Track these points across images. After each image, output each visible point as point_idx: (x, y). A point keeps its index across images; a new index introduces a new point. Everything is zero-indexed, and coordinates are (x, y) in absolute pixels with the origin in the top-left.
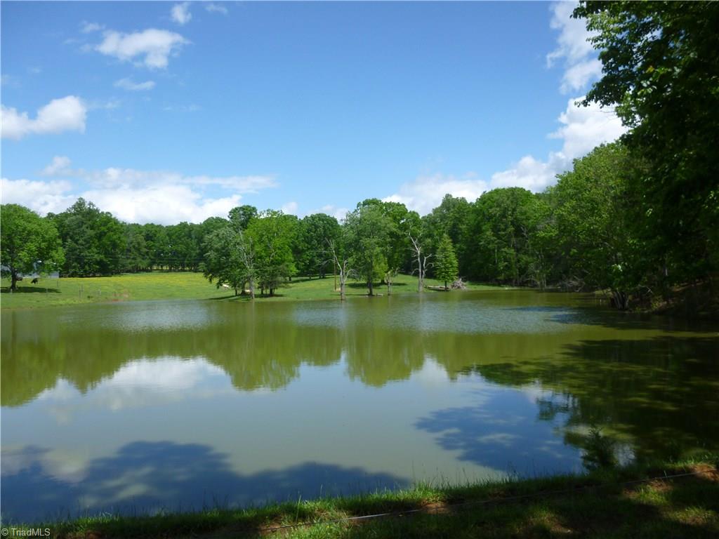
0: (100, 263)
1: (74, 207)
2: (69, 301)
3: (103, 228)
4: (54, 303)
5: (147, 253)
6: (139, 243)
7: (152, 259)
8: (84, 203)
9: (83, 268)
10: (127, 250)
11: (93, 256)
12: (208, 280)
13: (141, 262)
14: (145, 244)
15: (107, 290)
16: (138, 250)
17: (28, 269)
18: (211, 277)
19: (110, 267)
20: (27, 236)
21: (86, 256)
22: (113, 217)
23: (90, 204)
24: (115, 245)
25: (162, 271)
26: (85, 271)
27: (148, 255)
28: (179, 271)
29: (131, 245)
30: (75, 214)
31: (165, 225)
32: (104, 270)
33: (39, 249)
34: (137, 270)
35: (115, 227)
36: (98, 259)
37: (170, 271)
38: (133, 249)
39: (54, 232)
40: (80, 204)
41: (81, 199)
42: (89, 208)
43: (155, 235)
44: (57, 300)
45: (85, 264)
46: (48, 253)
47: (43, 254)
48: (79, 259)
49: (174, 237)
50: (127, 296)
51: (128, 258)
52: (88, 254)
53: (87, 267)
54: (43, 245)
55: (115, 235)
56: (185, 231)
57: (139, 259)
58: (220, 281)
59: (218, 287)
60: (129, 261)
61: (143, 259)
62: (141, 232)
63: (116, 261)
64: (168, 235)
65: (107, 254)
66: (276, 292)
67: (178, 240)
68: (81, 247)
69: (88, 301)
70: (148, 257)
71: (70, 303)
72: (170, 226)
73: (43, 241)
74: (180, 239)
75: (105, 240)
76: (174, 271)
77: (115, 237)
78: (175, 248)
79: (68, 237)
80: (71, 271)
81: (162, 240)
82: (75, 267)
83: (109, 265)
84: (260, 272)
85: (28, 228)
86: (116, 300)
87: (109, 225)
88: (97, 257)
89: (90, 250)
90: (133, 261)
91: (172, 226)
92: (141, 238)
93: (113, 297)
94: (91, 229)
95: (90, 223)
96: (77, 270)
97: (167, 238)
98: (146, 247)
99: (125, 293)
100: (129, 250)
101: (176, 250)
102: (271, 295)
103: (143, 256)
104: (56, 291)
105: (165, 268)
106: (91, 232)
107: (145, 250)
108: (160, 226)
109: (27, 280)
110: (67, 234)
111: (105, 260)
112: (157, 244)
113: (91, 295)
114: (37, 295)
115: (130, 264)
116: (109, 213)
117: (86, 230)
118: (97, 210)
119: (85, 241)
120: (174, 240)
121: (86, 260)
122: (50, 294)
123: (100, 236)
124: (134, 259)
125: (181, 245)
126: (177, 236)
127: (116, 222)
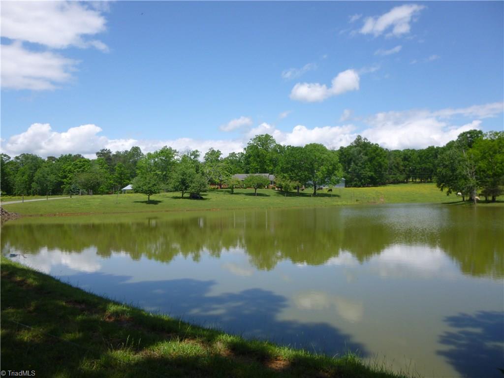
0: (371, 178)
1: (355, 142)
2: (344, 203)
3: (373, 154)
4: (335, 203)
5: (404, 170)
6: (398, 163)
7: (407, 174)
8: (361, 139)
9: (360, 181)
10: (390, 168)
11: (366, 173)
12: (440, 189)
13: (399, 176)
14: (402, 163)
15: (370, 195)
16: (397, 168)
17: (323, 182)
18: (442, 187)
19: (377, 180)
20: (322, 162)
21: (362, 173)
22: (379, 146)
23: (365, 139)
24: (380, 166)
25: (416, 183)
26: (362, 183)
27: (404, 171)
28: (428, 182)
29: (392, 165)
30: (356, 146)
31: (417, 149)
32: (374, 182)
33: (328, 170)
34: (396, 182)
35: (381, 153)
36: (370, 175)
37: (421, 182)
38: (394, 167)
39: (337, 159)
40: (359, 139)
41: (359, 136)
42: (364, 142)
43: (410, 157)
44: (337, 202)
45: (362, 178)
46: (333, 172)
47: (330, 173)
48: (358, 176)
49: (423, 158)
50: (382, 200)
51: (390, 174)
52: (363, 172)
53: (363, 181)
54: (331, 168)
55: (381, 158)
56: (433, 152)
57: (398, 175)
58: (450, 189)
59: (448, 195)
60: (391, 176)
61: (401, 174)
62: (400, 156)
63: (381, 176)
64: (419, 156)
65: (376, 171)
66: (497, 198)
67: (427, 160)
68: (359, 168)
69: (356, 203)
70: (404, 173)
71: (344, 204)
72: (421, 150)
73: (331, 165)
74: (428, 159)
75: (374, 162)
76: (424, 182)
77: (380, 160)
78: (423, 166)
79: (352, 161)
80: (353, 183)
81: (415, 161)
82: (356, 181)
83: (377, 179)
84: (482, 182)
85: (322, 157)
86: (375, 203)
87: (377, 152)
88: (369, 174)
89: (365, 170)
90: (394, 176)
91: (423, 150)
92: (399, 160)
93: (373, 201)
94: (366, 155)
95: (365, 151)
96: (357, 183)
97: (419, 158)
98: (402, 166)
99: (382, 198)
100: (391, 169)
101: (425, 168)
102: (493, 201)
103: (401, 172)
104: (338, 196)
105: (418, 180)
106: (366, 158)
107: (402, 168)
108: (413, 150)
109: (325, 189)
110: (351, 159)
111: (374, 176)
112: (411, 164)
113: (358, 199)
114: (326, 199)
115: (392, 178)
116: (377, 144)
117: (362, 156)
118: (369, 143)
119: (362, 163)
120: (423, 160)
121: (362, 176)
122: (334, 198)
123: (371, 160)
124: (395, 174)
125: (429, 164)
126: (425, 157)
127: (382, 150)
